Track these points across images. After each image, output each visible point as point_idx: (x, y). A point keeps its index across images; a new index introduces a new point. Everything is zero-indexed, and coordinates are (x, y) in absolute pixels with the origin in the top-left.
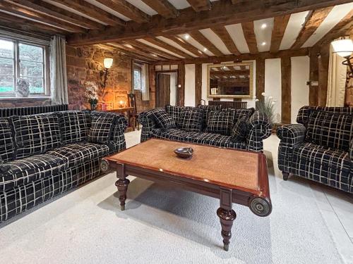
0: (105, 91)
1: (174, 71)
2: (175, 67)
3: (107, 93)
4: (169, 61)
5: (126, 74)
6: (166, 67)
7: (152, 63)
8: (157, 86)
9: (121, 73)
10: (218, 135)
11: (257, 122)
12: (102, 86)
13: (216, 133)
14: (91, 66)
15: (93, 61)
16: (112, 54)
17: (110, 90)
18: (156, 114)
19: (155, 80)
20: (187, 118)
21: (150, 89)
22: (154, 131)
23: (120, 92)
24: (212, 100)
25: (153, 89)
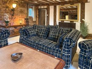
0: (14, 17)
1: (45, 9)
2: (46, 7)
3: (15, 18)
4: (43, 4)
5: (24, 10)
6: (42, 7)
7: (37, 6)
8: (39, 15)
9: (22, 10)
10: (52, 41)
11: (67, 38)
12: (12, 15)
13: (52, 40)
14: (7, 7)
15: (9, 5)
16: (17, 2)
17: (16, 17)
18: (26, 29)
19: (38, 12)
20: (41, 31)
21: (36, 16)
22: (24, 37)
23: (22, 18)
24: (60, 21)
25: (38, 16)
